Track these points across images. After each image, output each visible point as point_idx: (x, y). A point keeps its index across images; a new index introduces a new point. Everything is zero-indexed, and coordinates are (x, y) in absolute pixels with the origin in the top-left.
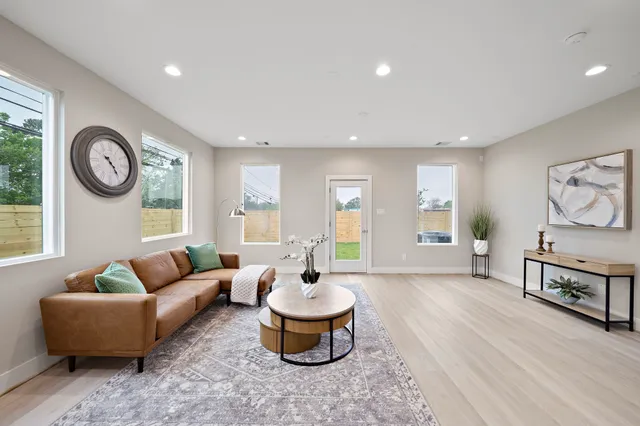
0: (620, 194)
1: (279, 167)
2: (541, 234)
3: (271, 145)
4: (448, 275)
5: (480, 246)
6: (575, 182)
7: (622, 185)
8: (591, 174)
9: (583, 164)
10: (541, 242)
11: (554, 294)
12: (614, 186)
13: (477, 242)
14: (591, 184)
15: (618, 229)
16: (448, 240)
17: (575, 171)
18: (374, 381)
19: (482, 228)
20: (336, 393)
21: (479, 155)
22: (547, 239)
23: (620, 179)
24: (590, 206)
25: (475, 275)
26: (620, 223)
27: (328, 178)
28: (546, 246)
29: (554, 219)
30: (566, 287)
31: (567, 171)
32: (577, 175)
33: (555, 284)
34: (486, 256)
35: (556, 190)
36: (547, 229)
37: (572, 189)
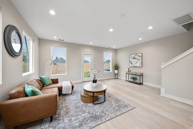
0: (141, 61)
1: (66, 49)
2: (129, 68)
3: (64, 41)
4: (110, 79)
5: (116, 72)
6: (134, 58)
7: (141, 59)
8: (137, 57)
9: (135, 55)
10: (129, 70)
11: (131, 80)
12: (140, 59)
13: (116, 71)
14: (137, 59)
15: (141, 67)
16: (109, 70)
17: (134, 56)
18: (116, 102)
19: (116, 67)
20: (112, 107)
21: (116, 51)
22: (130, 69)
23: (141, 58)
24: (136, 63)
25: (115, 78)
26: (141, 66)
27: (82, 53)
28: (130, 71)
29: (131, 65)
30: (134, 78)
31: (133, 56)
32: (134, 57)
33: (131, 78)
34: (117, 74)
35: (131, 59)
36: (130, 67)
37: (133, 59)
